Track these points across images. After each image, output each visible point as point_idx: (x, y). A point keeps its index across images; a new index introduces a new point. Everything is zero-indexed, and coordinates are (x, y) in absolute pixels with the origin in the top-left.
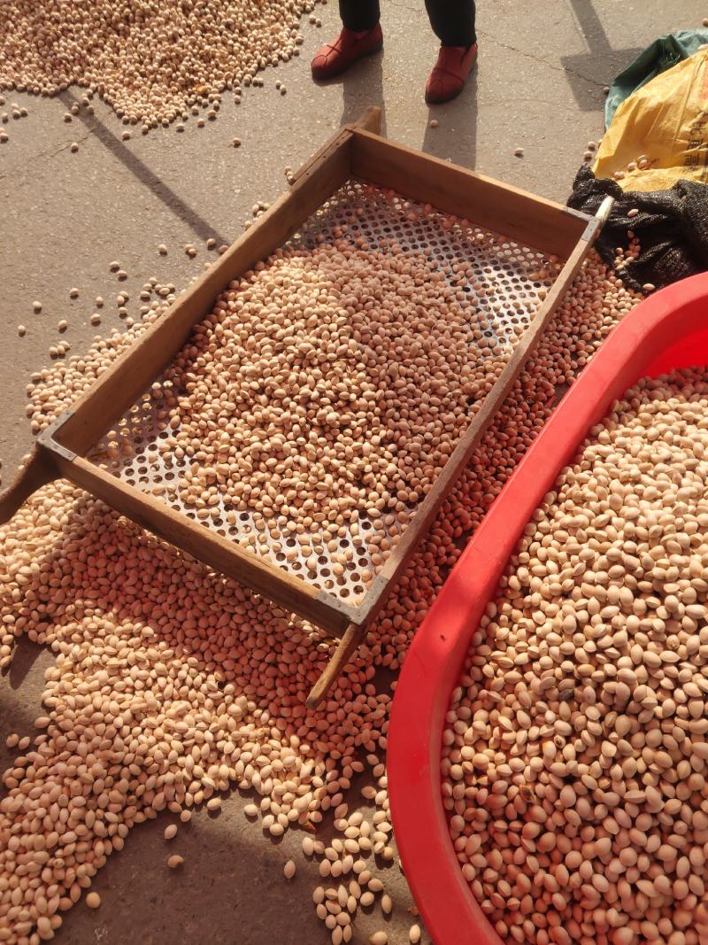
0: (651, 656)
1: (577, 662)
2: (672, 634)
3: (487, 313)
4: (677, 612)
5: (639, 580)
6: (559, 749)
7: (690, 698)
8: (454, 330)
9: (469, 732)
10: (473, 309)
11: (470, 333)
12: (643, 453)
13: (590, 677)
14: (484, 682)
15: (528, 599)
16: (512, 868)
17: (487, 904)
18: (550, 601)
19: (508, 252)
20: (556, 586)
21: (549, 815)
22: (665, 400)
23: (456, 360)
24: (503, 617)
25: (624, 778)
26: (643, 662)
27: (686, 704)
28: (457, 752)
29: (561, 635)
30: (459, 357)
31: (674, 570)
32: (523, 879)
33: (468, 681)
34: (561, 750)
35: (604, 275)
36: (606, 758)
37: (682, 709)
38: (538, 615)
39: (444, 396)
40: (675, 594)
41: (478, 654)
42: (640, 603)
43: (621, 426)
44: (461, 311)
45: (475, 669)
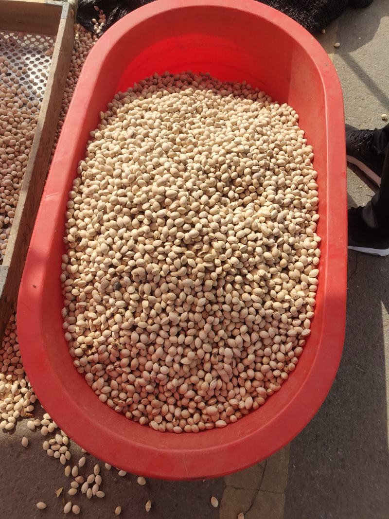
0: (149, 247)
1: (115, 267)
2: (155, 231)
3: (27, 86)
4: (152, 217)
5: (131, 209)
6: (123, 316)
7: (173, 260)
8: (7, 103)
9: (77, 329)
10: (16, 85)
11: (20, 102)
12: (120, 137)
13: (124, 272)
14: (75, 299)
15: (81, 244)
16: (123, 385)
17: (117, 408)
18: (92, 240)
19: (28, 42)
20: (92, 230)
21: (131, 351)
22: (131, 102)
23: (15, 121)
24: (72, 260)
25: (158, 315)
26: (146, 252)
27: (172, 264)
28: (76, 342)
29: (102, 256)
30: (16, 119)
31: (144, 196)
32: (129, 387)
33: (67, 302)
34: (124, 315)
35: (91, 39)
36: (146, 308)
37: (172, 267)
38: (88, 250)
39: (15, 145)
40: (149, 209)
41: (66, 286)
42: (135, 221)
43: (108, 126)
44: (9, 89)
45: (68, 295)
